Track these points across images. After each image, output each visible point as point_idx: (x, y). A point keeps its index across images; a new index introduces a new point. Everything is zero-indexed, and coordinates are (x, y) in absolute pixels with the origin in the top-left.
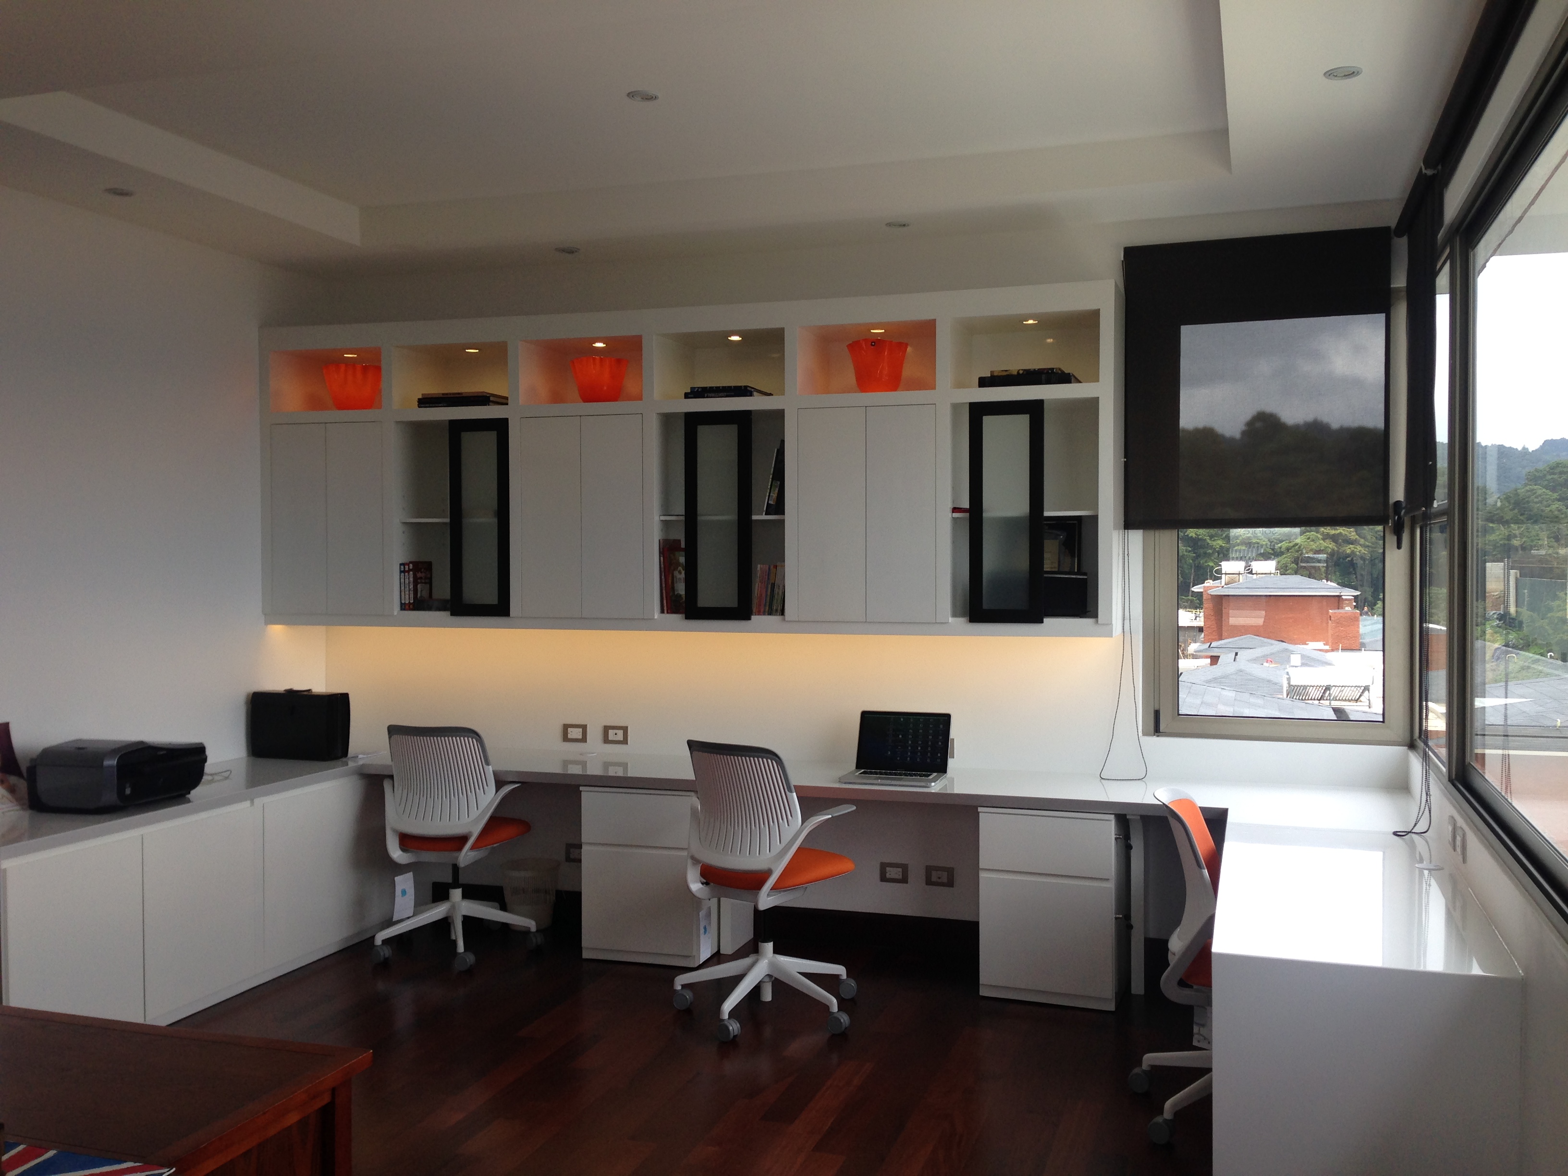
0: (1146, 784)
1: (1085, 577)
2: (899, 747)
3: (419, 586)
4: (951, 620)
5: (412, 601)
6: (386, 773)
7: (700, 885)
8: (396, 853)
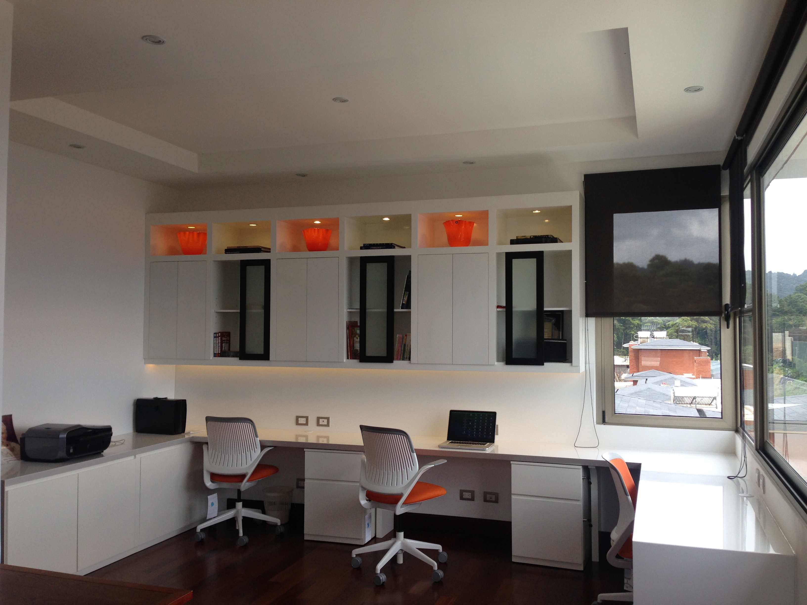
0: (598, 449)
1: (565, 342)
2: (470, 429)
3: (223, 344)
4: (496, 363)
5: (219, 352)
6: (205, 441)
7: (366, 502)
8: (209, 484)
